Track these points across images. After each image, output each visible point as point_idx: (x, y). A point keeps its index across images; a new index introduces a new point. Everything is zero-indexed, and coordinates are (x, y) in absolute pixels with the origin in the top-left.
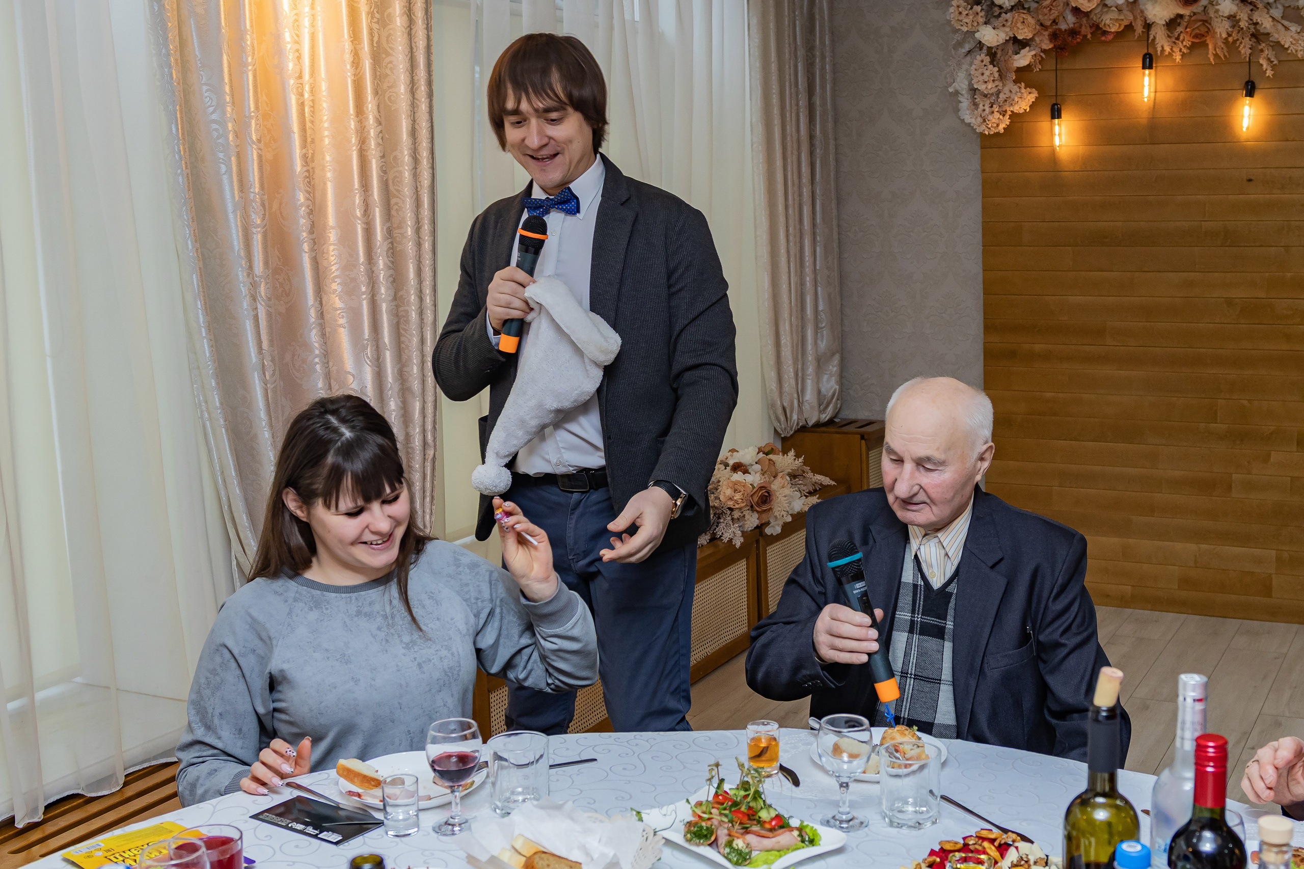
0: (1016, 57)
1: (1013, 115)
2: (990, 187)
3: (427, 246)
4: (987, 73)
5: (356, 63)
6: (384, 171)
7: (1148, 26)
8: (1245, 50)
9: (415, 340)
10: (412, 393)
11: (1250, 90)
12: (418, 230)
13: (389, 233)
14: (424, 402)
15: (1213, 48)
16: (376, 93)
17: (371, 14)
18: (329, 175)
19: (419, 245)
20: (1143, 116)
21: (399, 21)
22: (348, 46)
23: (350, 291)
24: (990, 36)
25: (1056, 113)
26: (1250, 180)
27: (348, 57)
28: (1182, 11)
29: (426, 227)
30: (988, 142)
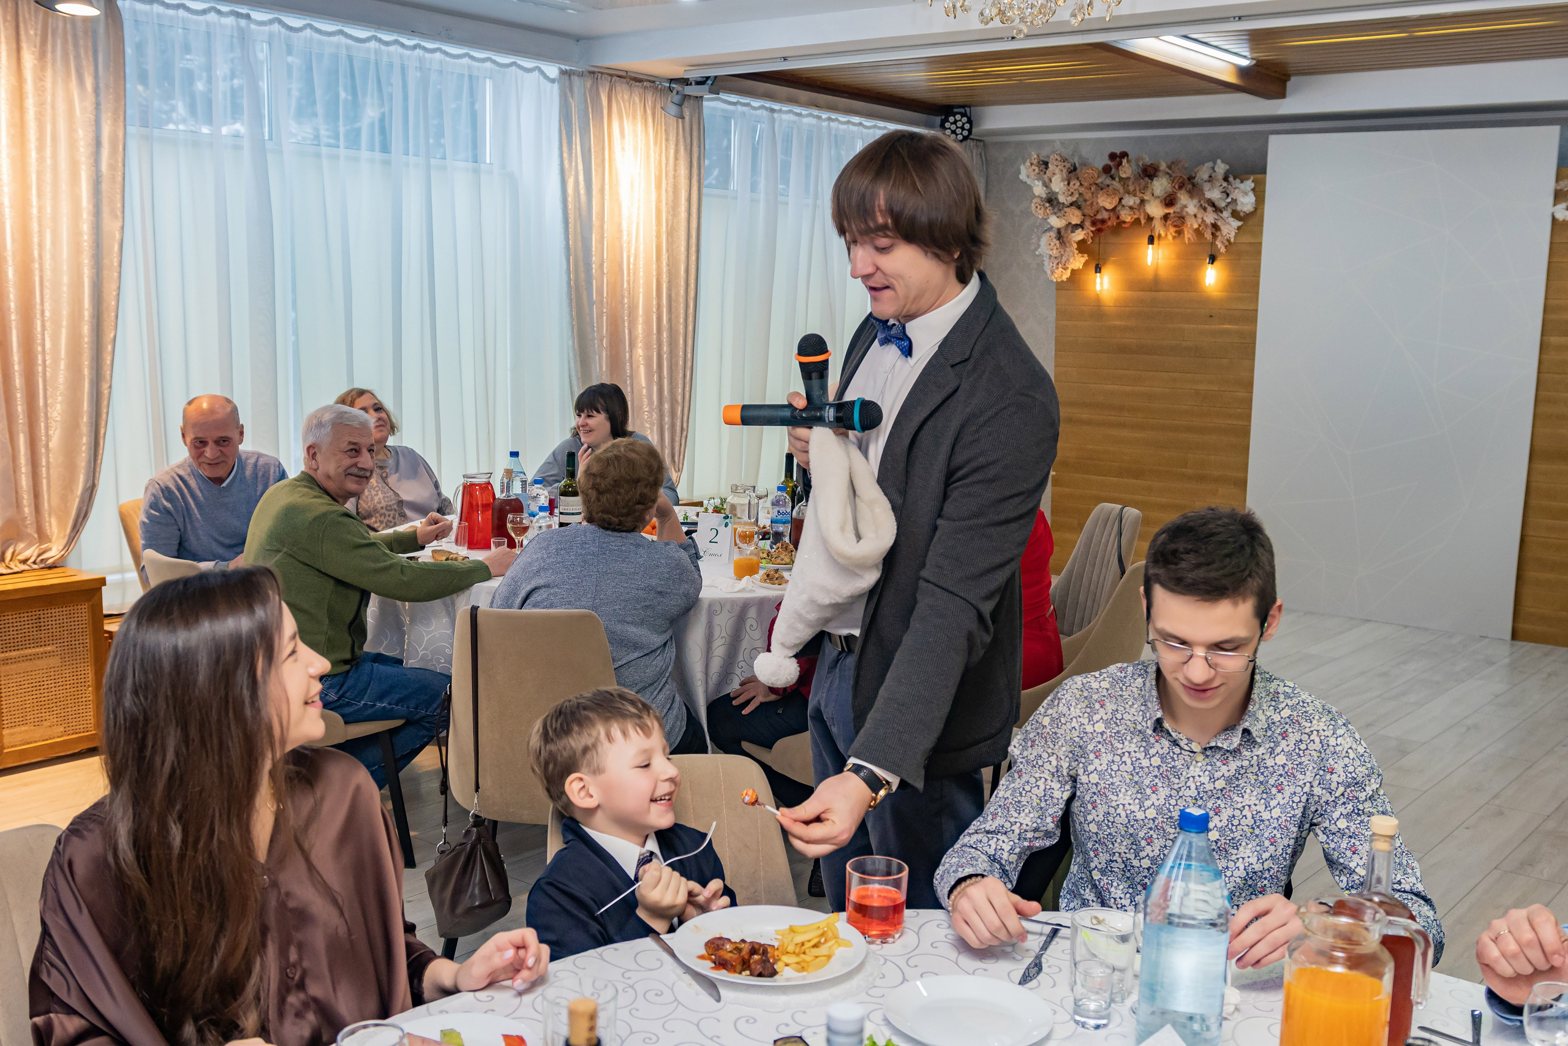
0: (1073, 234)
1: (1073, 271)
2: (1061, 314)
3: (690, 328)
4: (1052, 244)
5: (658, 236)
6: (669, 289)
7: (1150, 219)
8: (1208, 236)
9: (681, 375)
10: (677, 401)
11: (1213, 259)
12: (686, 320)
13: (670, 320)
14: (683, 407)
15: (1188, 235)
16: (668, 251)
17: (668, 212)
18: (641, 290)
19: (686, 327)
20: (1149, 275)
21: (683, 215)
22: (654, 228)
23: (648, 347)
24: (1056, 222)
25: (1098, 269)
26: (1211, 316)
27: (654, 234)
28: (1167, 211)
29: (691, 319)
30: (1060, 286)
